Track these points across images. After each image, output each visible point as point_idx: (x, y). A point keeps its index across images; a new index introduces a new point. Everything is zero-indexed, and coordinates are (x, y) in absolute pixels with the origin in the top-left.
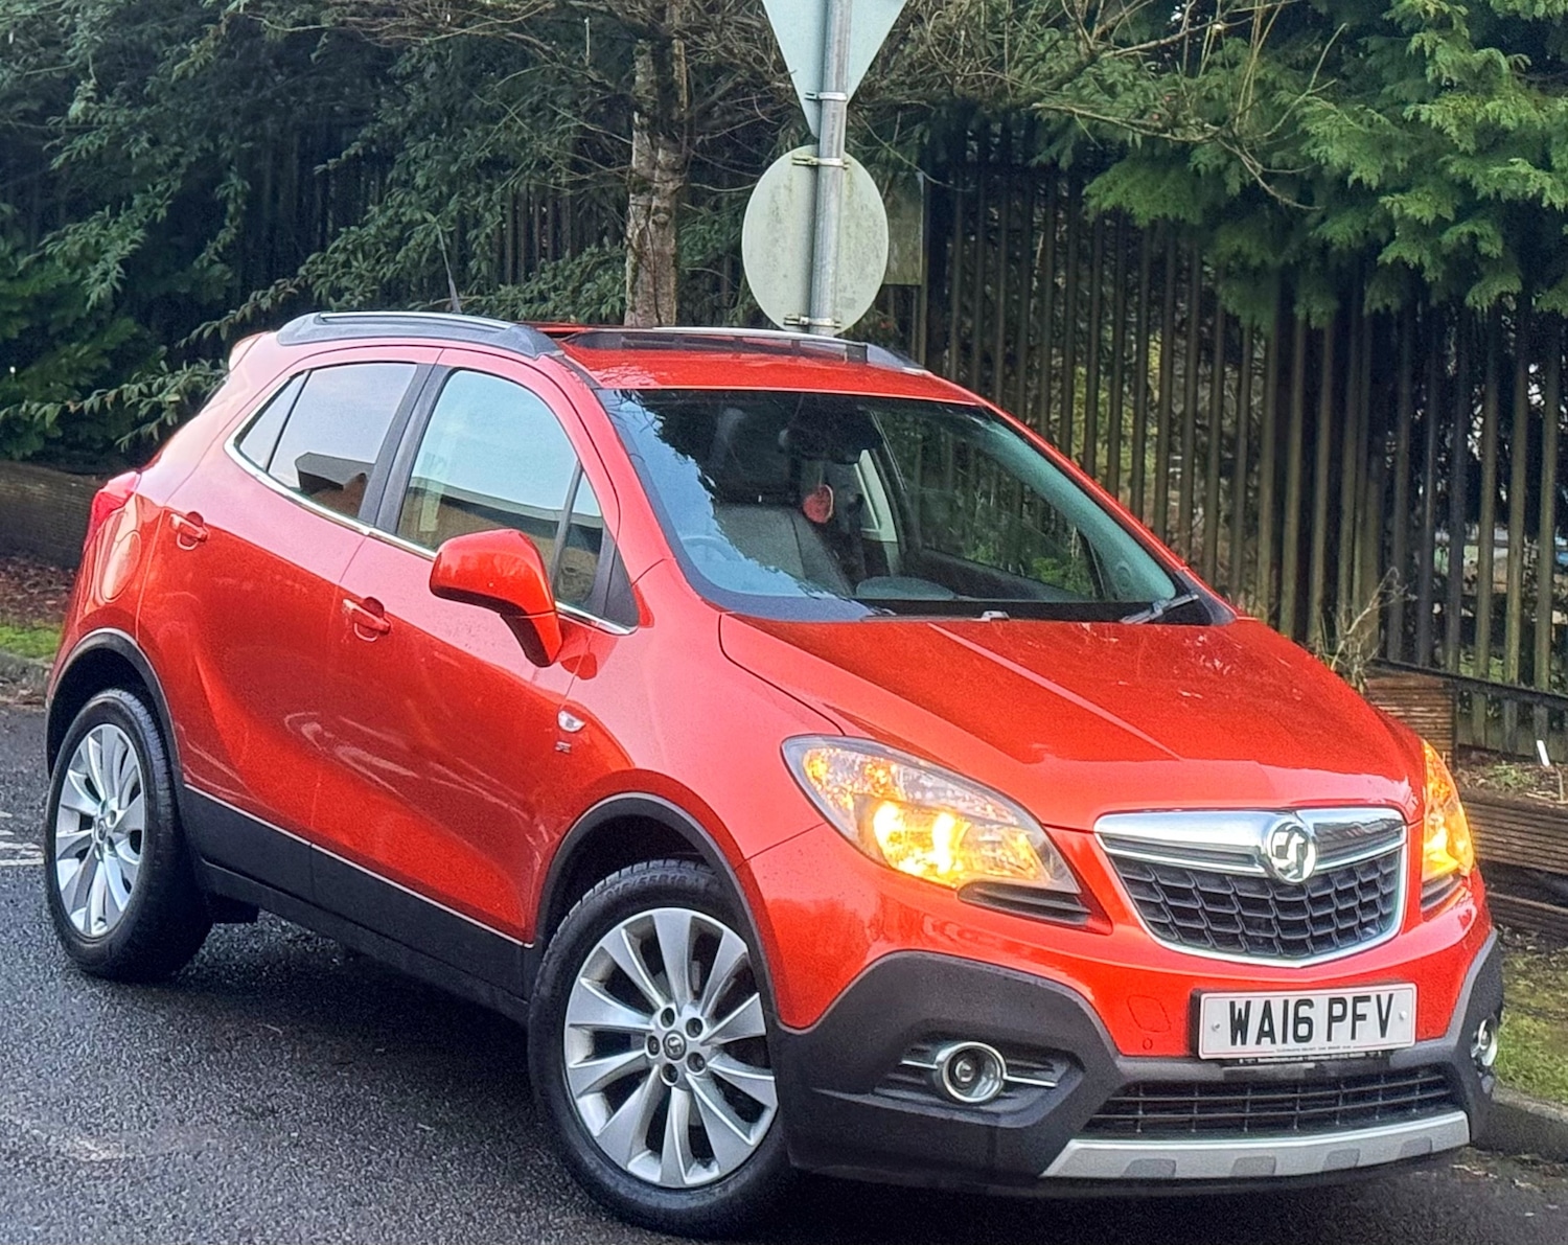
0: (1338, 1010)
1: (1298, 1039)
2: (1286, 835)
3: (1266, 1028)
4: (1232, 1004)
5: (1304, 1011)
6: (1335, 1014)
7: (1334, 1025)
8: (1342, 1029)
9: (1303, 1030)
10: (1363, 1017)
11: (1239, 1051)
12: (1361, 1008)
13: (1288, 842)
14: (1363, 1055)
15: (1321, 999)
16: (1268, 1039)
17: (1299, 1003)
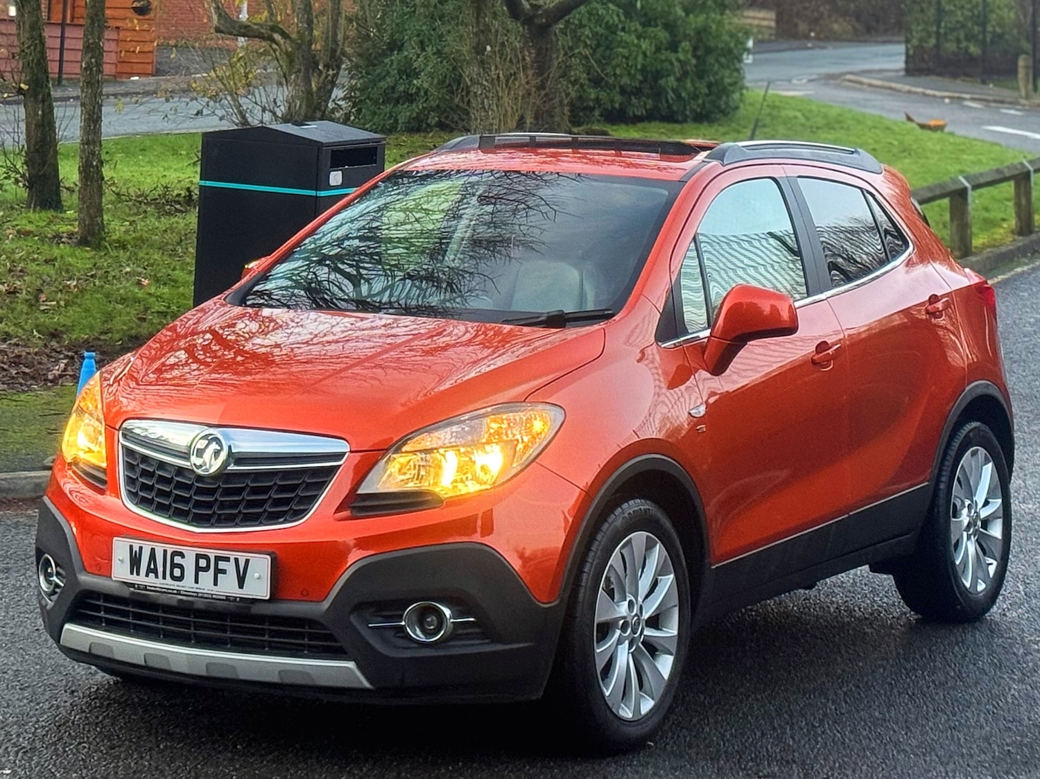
0: (203, 563)
1: (173, 578)
2: (206, 442)
3: (152, 567)
4: (131, 547)
5: (177, 560)
6: (200, 565)
7: (200, 573)
8: (207, 578)
9: (177, 572)
10: (224, 572)
11: (133, 579)
12: (222, 565)
13: (207, 446)
14: (224, 598)
15: (190, 553)
16: (153, 575)
17: (175, 554)
